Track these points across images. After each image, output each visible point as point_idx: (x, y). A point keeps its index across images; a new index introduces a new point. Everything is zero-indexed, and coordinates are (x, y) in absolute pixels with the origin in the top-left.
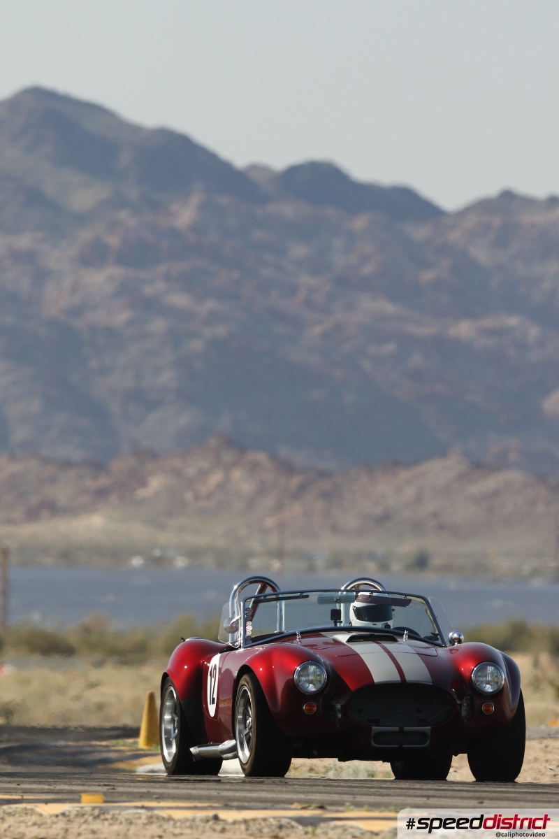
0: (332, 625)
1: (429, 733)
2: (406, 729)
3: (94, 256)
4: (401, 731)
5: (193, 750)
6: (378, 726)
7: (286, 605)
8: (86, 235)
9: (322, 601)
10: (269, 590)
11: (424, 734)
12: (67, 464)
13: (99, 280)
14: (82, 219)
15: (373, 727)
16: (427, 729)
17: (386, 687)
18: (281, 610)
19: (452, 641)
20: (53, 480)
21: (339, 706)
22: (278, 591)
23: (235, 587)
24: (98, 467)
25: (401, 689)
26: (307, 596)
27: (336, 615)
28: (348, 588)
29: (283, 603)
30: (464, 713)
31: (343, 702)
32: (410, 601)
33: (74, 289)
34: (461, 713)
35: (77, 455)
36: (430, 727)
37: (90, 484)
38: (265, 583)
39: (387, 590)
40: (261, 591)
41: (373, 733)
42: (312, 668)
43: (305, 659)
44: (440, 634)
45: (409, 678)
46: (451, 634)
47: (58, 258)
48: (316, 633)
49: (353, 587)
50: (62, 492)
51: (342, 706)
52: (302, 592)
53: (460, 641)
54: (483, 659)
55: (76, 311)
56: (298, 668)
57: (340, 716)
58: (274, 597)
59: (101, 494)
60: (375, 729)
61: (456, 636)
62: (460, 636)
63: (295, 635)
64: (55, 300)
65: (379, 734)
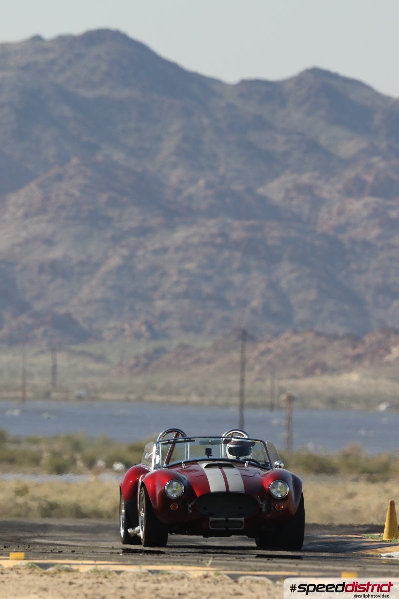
0: (206, 457)
1: (244, 521)
2: (230, 519)
3: (355, 189)
4: (227, 520)
5: (130, 530)
6: (214, 517)
7: (190, 445)
8: (349, 174)
9: (202, 443)
10: (180, 436)
11: (241, 522)
12: (335, 337)
13: (357, 206)
14: (347, 163)
15: (210, 518)
16: (242, 519)
17: (218, 494)
18: (187, 447)
19: (276, 466)
20: (323, 348)
21: (190, 506)
22: (185, 437)
23: (161, 434)
24: (355, 340)
25: (227, 496)
26: (194, 441)
27: (209, 452)
28: (226, 436)
29: (188, 443)
30: (264, 510)
31: (192, 503)
32: (255, 443)
33: (340, 213)
34: (262, 509)
35: (341, 331)
36: (244, 518)
37: (350, 352)
38: (178, 432)
39: (251, 438)
40: (177, 436)
41: (210, 521)
42: (175, 483)
43: (174, 478)
44: (270, 462)
45: (231, 489)
46: (276, 463)
47: (329, 190)
48: (195, 462)
49: (229, 435)
50: (330, 357)
51: (192, 505)
52: (190, 438)
53: (280, 467)
54: (280, 478)
55: (341, 228)
56: (167, 483)
57: (190, 511)
58: (183, 440)
59: (358, 358)
60: (212, 519)
61: (278, 464)
62: (280, 463)
63: (181, 463)
64: (326, 221)
65: (213, 522)
